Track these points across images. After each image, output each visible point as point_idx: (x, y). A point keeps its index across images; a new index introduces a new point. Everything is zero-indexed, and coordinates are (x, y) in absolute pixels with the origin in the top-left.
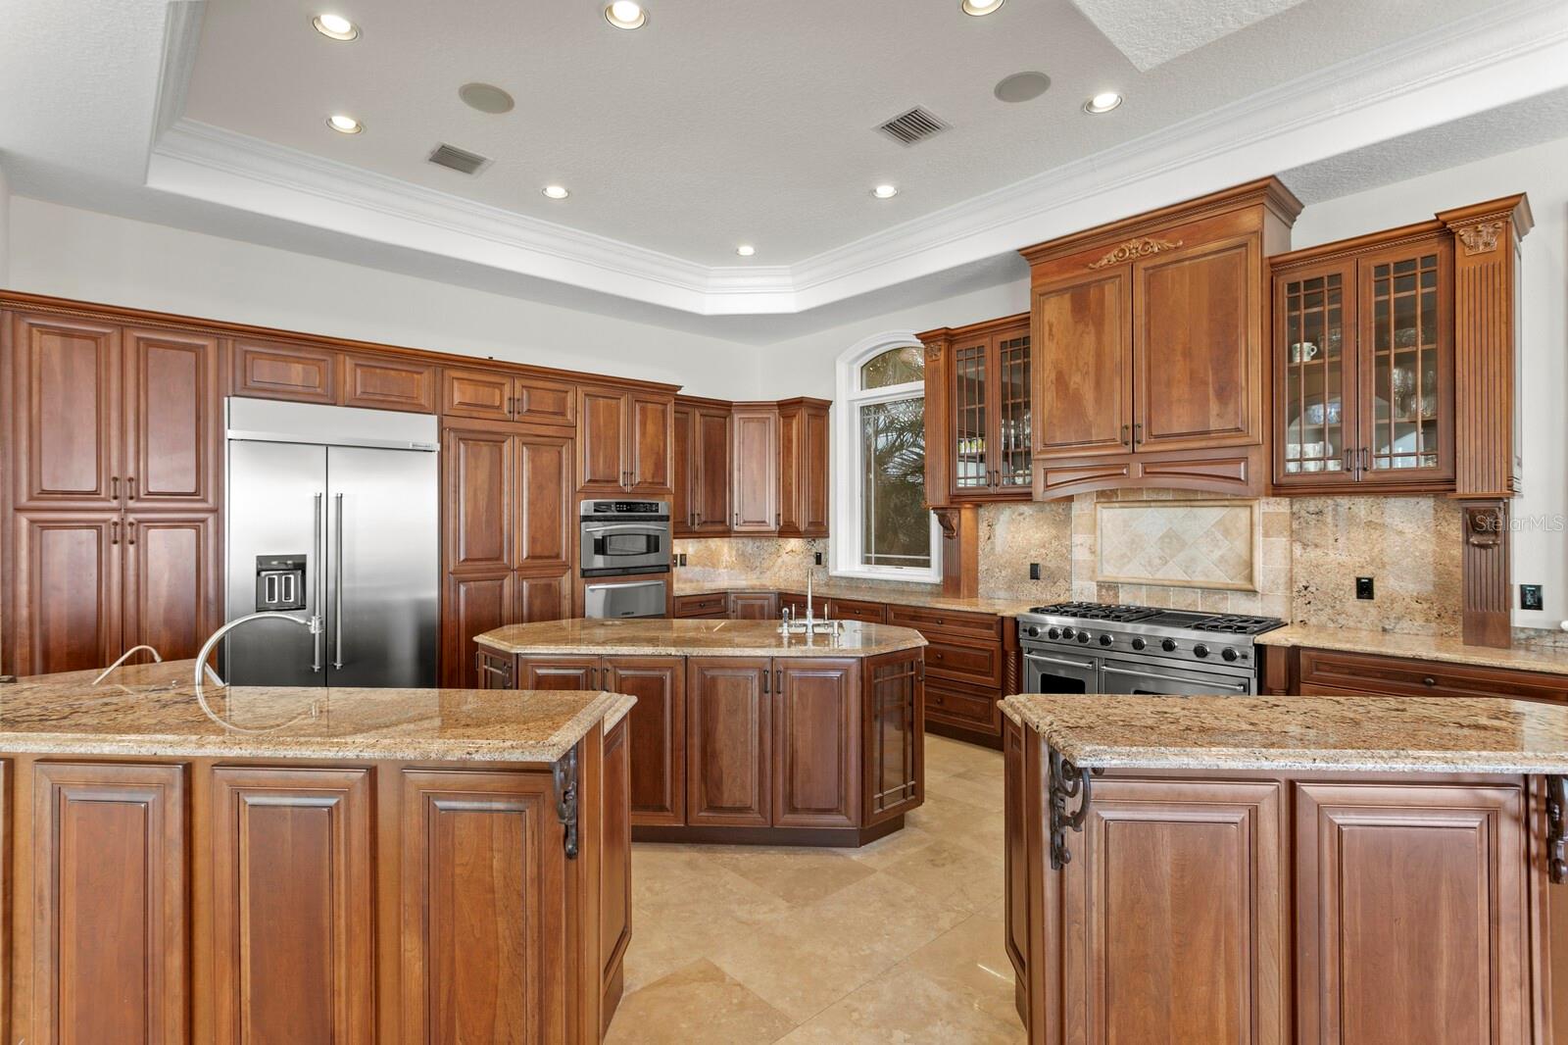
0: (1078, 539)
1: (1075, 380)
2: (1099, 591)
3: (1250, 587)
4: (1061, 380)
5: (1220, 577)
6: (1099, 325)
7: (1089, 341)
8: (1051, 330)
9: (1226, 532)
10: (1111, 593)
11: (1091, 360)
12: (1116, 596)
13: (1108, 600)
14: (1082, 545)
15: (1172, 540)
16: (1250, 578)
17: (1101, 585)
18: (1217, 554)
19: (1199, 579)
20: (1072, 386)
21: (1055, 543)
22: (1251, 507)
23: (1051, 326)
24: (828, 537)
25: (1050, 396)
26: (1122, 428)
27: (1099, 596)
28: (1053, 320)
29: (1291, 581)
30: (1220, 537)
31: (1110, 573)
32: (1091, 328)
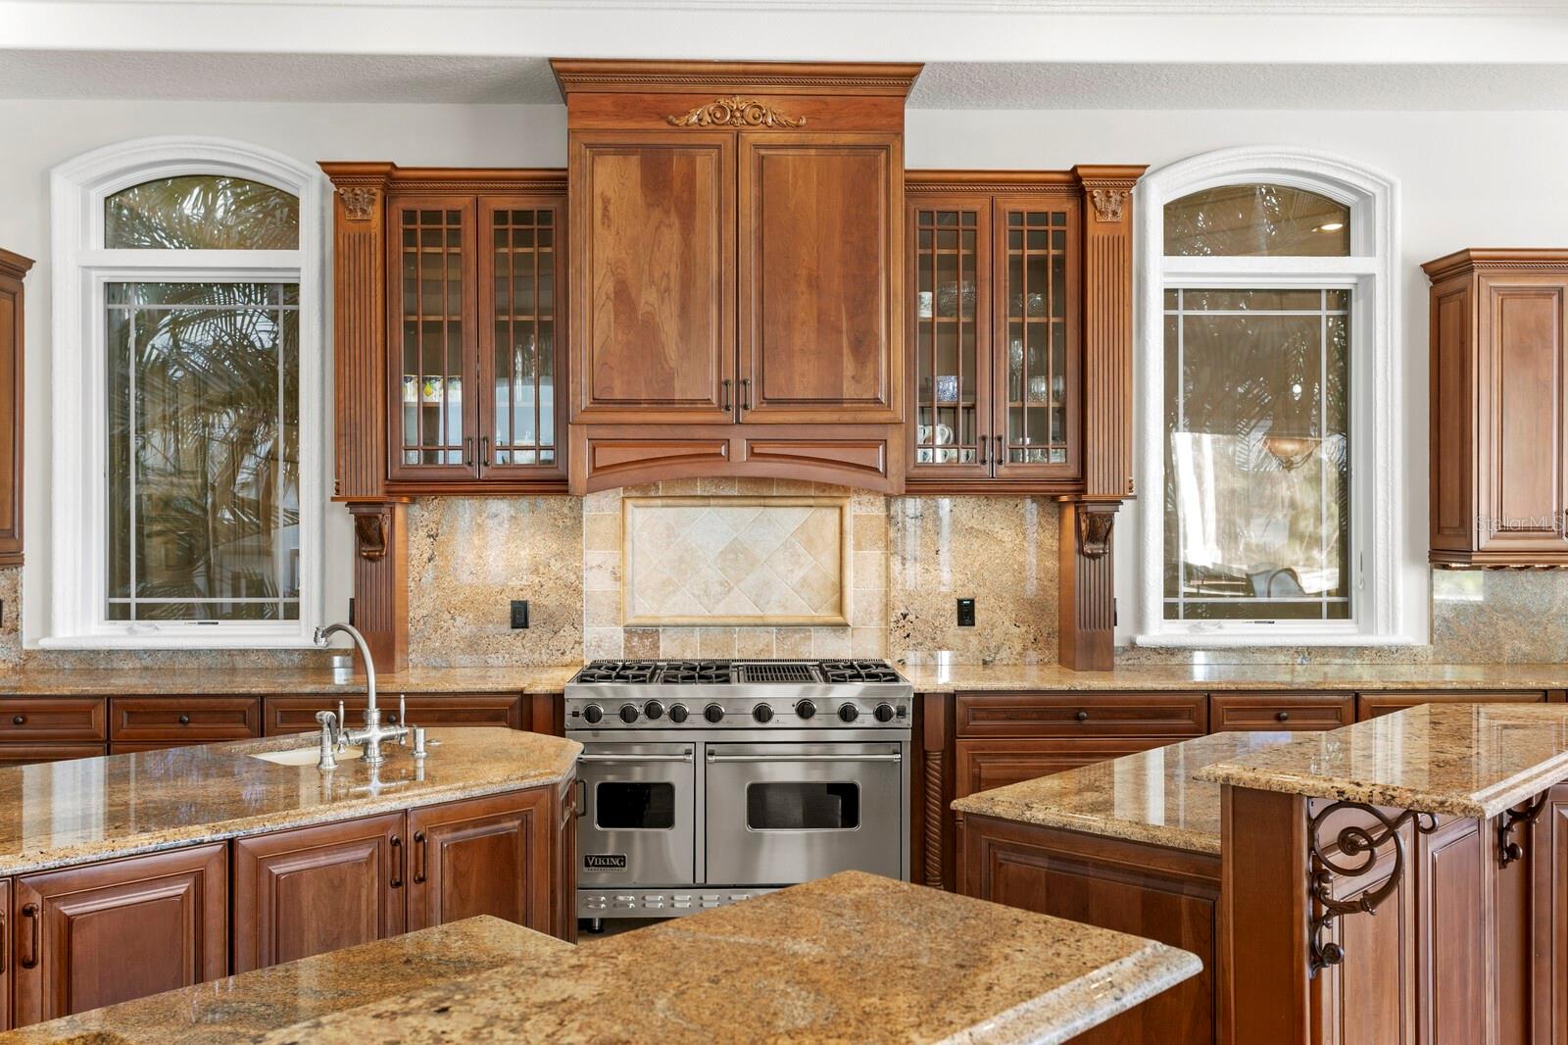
0: (592, 557)
1: (647, 298)
2: (628, 640)
3: (838, 619)
4: (623, 296)
5: (801, 609)
6: (687, 215)
7: (671, 238)
8: (605, 209)
9: (809, 544)
10: (647, 642)
11: (674, 270)
12: (656, 646)
13: (643, 653)
14: (600, 566)
15: (736, 553)
16: (840, 608)
17: (630, 631)
18: (798, 574)
19: (775, 613)
20: (643, 308)
21: (556, 565)
22: (841, 508)
23: (606, 202)
24: (22, 564)
25: (605, 317)
26: (720, 383)
27: (628, 648)
28: (610, 194)
29: (887, 607)
30: (802, 550)
31: (645, 610)
32: (674, 219)
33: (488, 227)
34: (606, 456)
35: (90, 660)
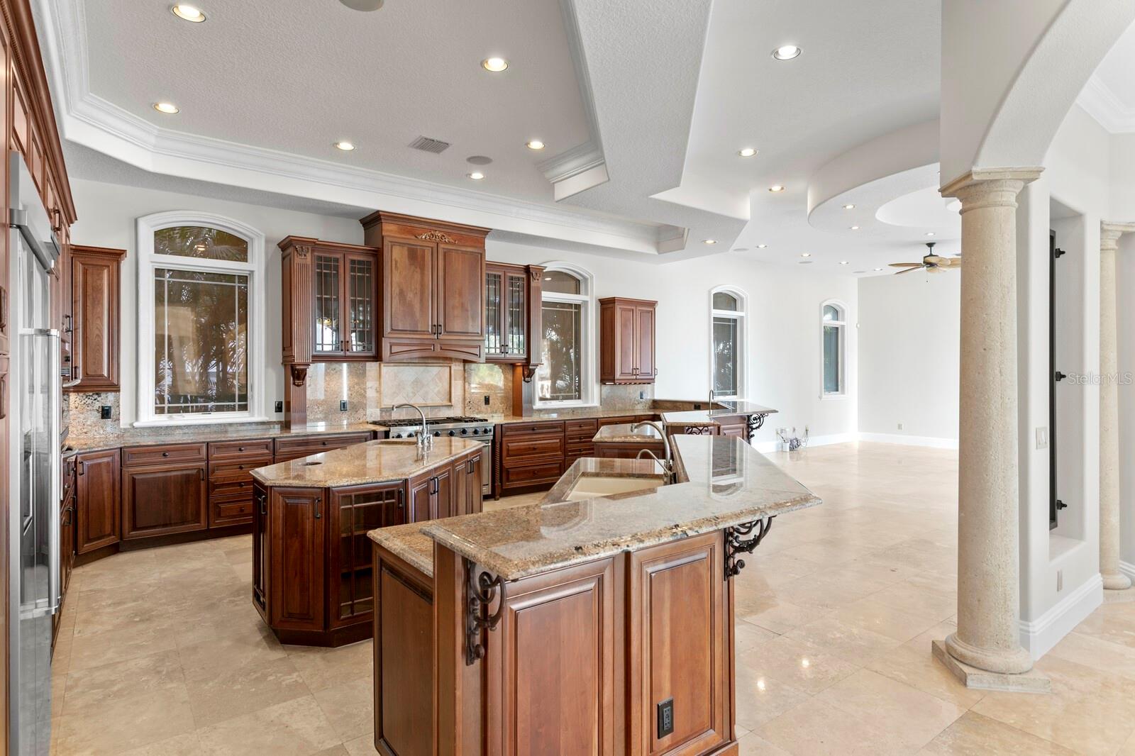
0: (369, 384)
1: (410, 296)
2: (381, 414)
3: (450, 404)
4: (402, 294)
5: (438, 401)
6: (422, 268)
7: (417, 276)
8: (396, 264)
9: (440, 379)
10: (388, 414)
11: (418, 287)
12: (391, 415)
13: (386, 418)
14: (371, 388)
15: (417, 383)
16: (450, 401)
17: (382, 410)
18: (437, 389)
19: (430, 403)
20: (408, 299)
21: (356, 387)
22: (450, 367)
23: (396, 262)
24: (119, 392)
25: (396, 301)
26: (432, 326)
27: (381, 416)
28: (397, 259)
29: (464, 399)
30: (438, 381)
31: (387, 403)
32: (418, 270)
33: (348, 266)
34: (395, 349)
35: (156, 430)
